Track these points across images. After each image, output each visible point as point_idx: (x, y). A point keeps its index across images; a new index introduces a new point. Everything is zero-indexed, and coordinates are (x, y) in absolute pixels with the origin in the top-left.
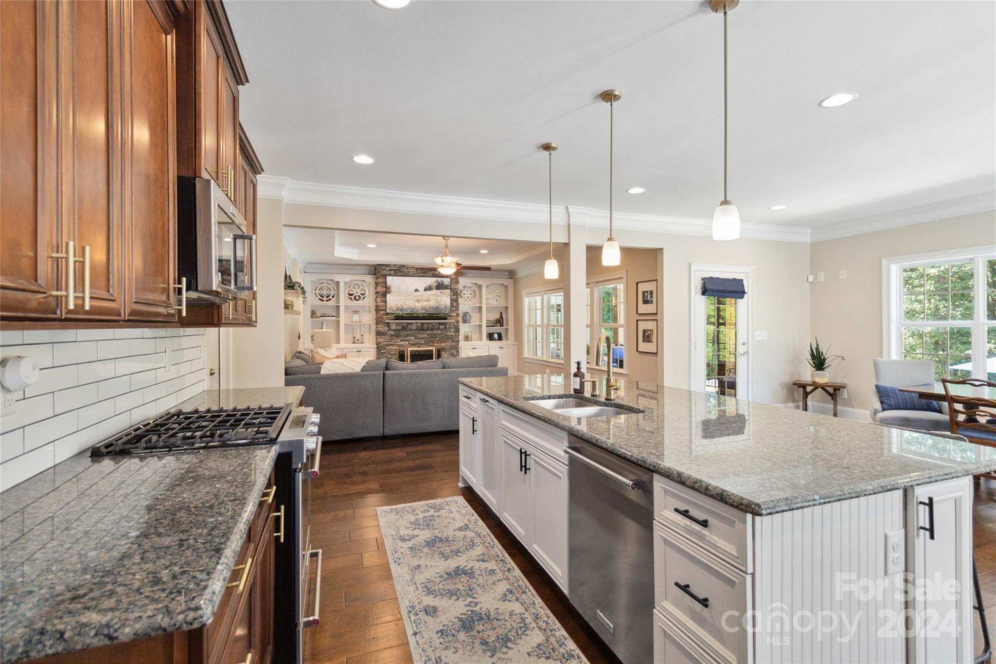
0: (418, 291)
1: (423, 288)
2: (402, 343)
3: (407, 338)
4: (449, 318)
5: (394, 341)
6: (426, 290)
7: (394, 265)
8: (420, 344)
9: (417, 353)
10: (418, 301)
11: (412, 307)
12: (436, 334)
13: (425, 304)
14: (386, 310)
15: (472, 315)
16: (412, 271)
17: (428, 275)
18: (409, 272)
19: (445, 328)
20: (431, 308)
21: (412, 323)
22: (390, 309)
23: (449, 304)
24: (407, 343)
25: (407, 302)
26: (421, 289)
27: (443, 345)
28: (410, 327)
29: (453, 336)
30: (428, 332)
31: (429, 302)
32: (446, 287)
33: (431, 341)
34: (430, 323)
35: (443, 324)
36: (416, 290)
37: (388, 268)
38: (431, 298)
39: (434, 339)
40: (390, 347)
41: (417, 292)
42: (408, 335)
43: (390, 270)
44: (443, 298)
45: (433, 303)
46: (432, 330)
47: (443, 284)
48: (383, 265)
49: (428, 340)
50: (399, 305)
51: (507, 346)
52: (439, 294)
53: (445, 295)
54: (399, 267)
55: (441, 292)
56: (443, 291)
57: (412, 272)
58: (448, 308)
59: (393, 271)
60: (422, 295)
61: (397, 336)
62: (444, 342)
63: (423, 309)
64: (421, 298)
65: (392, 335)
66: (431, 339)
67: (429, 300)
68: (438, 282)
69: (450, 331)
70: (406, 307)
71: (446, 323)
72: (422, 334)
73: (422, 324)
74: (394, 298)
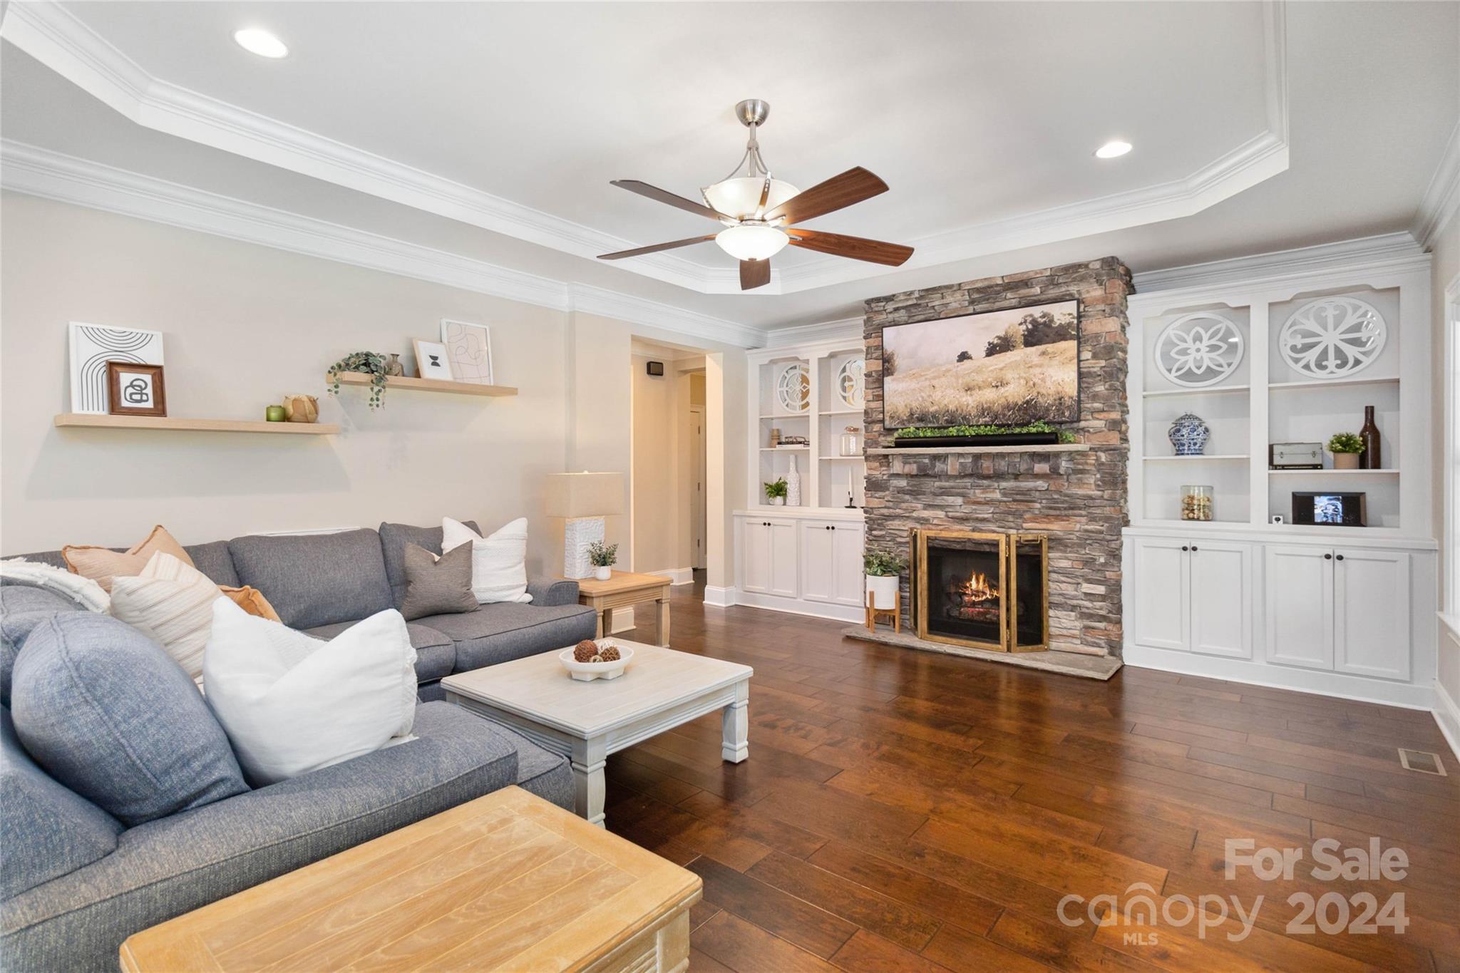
0: (970, 358)
1: (984, 347)
2: (926, 514)
3: (938, 501)
4: (1070, 435)
5: (904, 505)
6: (992, 350)
7: (905, 293)
8: (977, 519)
9: (969, 547)
10: (969, 389)
11: (952, 407)
12: (1030, 490)
13: (988, 396)
14: (883, 421)
15: (1209, 423)
16: (955, 300)
17: (1006, 304)
18: (946, 305)
19: (1055, 472)
20: (1008, 407)
21: (946, 456)
22: (892, 417)
23: (1071, 389)
24: (941, 514)
25: (937, 395)
26: (978, 351)
27: (1057, 528)
28: (939, 466)
29: (1091, 498)
30: (1004, 484)
31: (1002, 390)
32: (1061, 334)
33: (1013, 514)
34: (1002, 455)
35: (1044, 457)
36: (964, 357)
37: (890, 307)
38: (1009, 375)
39: (1022, 507)
40: (896, 524)
41: (967, 363)
42: (945, 492)
43: (896, 309)
44: (1051, 371)
45: (1015, 392)
46: (1016, 477)
47: (1048, 325)
48: (878, 300)
49: (1003, 508)
50: (914, 405)
51: (1362, 554)
52: (1036, 360)
53: (1055, 362)
54: (921, 297)
55: (1043, 353)
56: (1049, 347)
57: (954, 305)
58: (1068, 402)
59: (903, 311)
60: (978, 371)
61: (915, 493)
62: (1058, 518)
63: (983, 411)
64: (979, 379)
65: (901, 491)
66: (1014, 506)
67: (1001, 383)
68: (1034, 322)
69: (1081, 483)
70: (932, 409)
71: (1057, 455)
72: (985, 489)
73: (977, 457)
74: (901, 386)
